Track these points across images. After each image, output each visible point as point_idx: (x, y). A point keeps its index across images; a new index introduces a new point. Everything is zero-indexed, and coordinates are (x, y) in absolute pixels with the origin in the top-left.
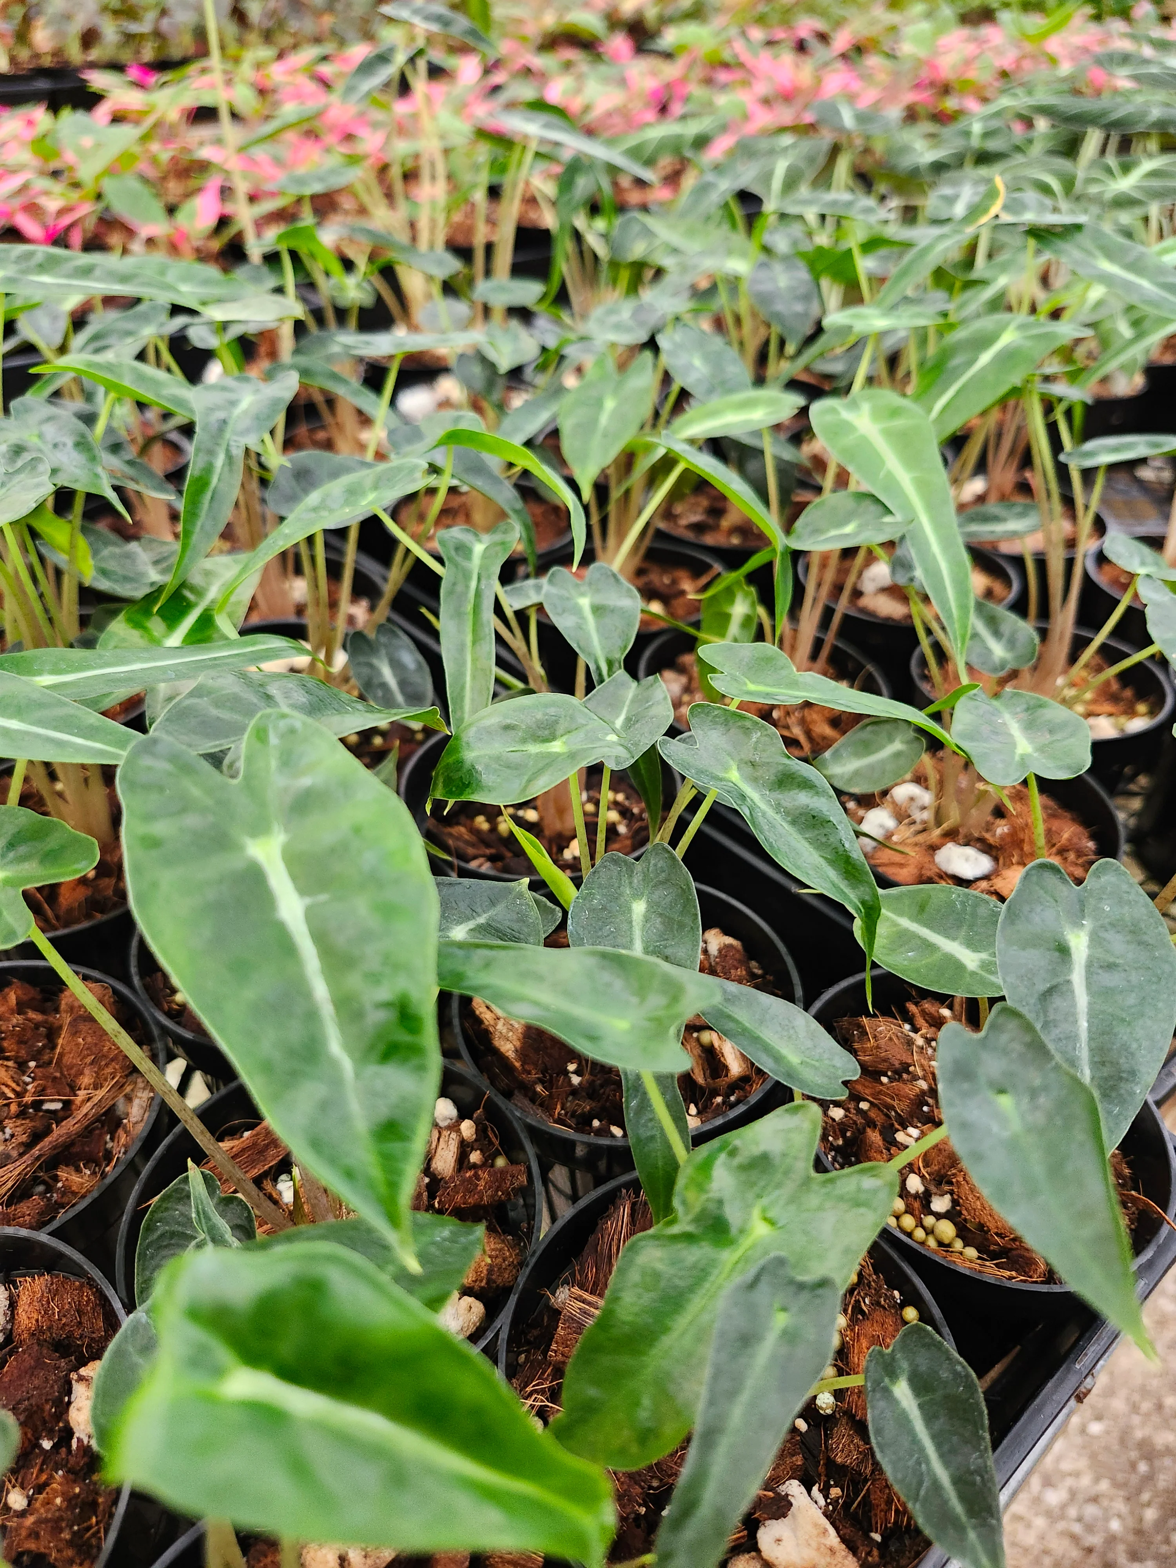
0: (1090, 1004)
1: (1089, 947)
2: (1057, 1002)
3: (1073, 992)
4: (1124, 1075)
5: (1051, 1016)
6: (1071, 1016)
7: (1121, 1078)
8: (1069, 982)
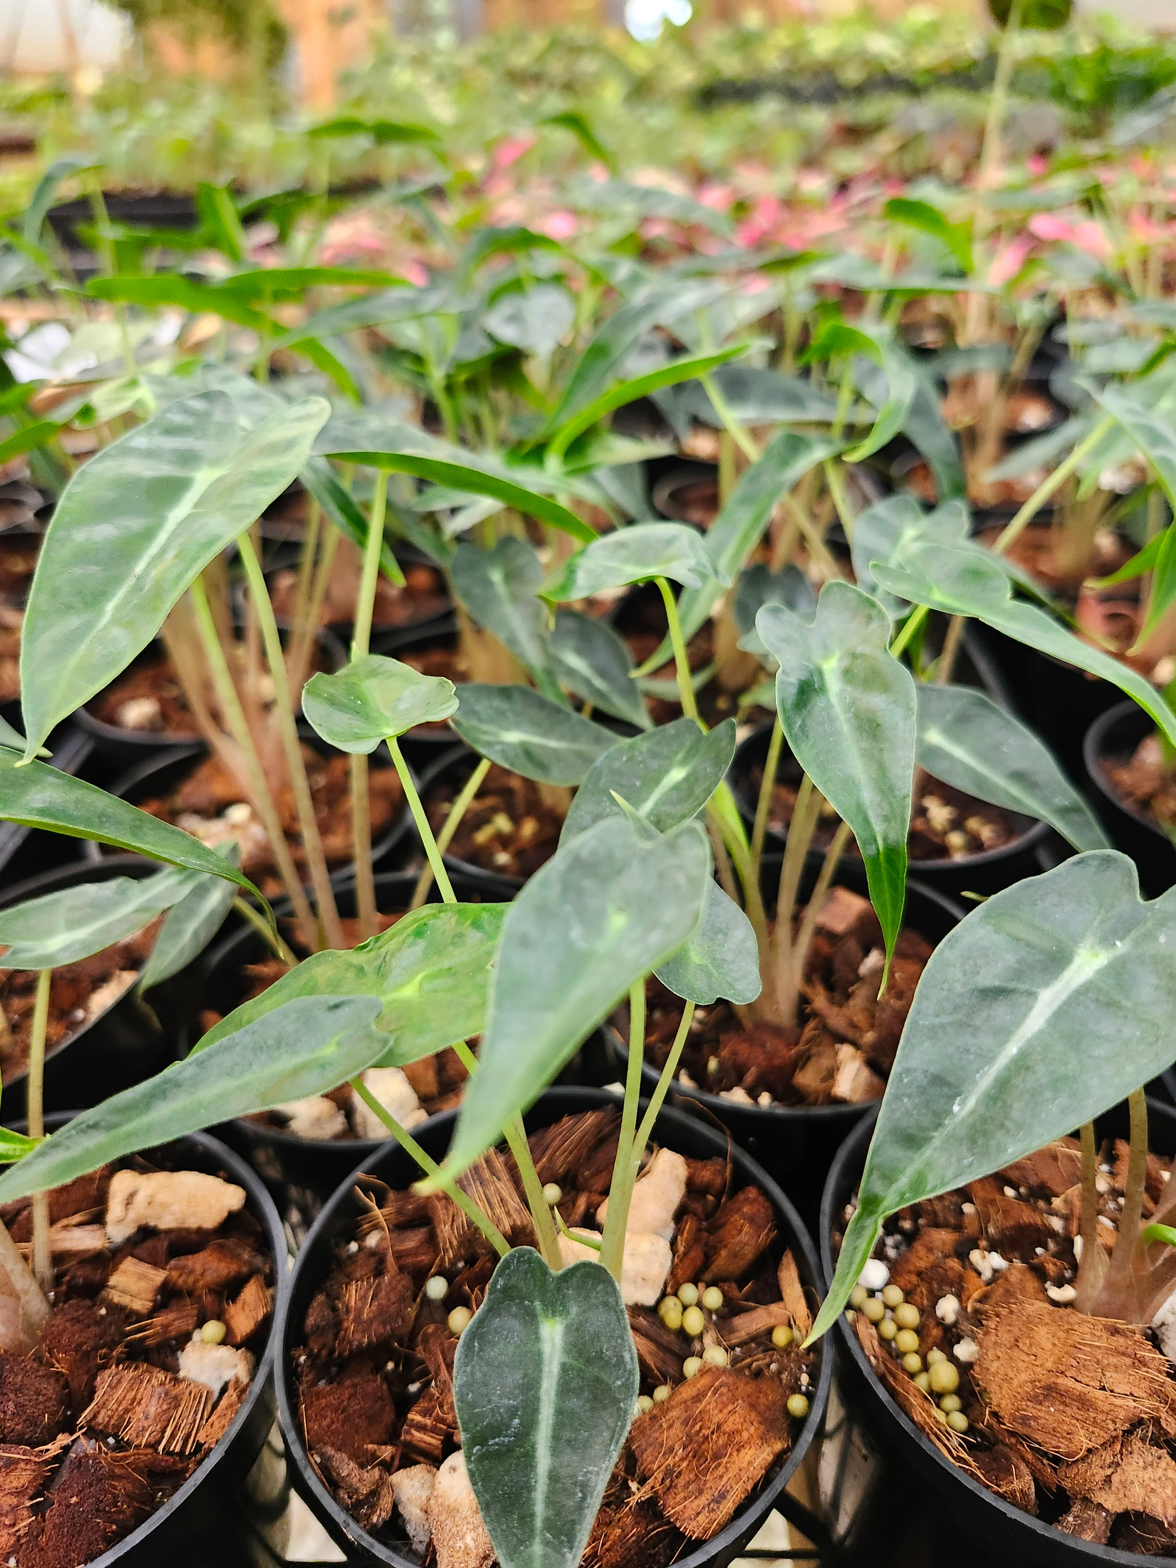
0: (1041, 1032)
1: (1099, 972)
2: (1001, 1011)
3: (1030, 1009)
4: (1008, 1124)
5: (977, 1021)
6: (1004, 1034)
7: (1002, 1126)
8: (1032, 995)
